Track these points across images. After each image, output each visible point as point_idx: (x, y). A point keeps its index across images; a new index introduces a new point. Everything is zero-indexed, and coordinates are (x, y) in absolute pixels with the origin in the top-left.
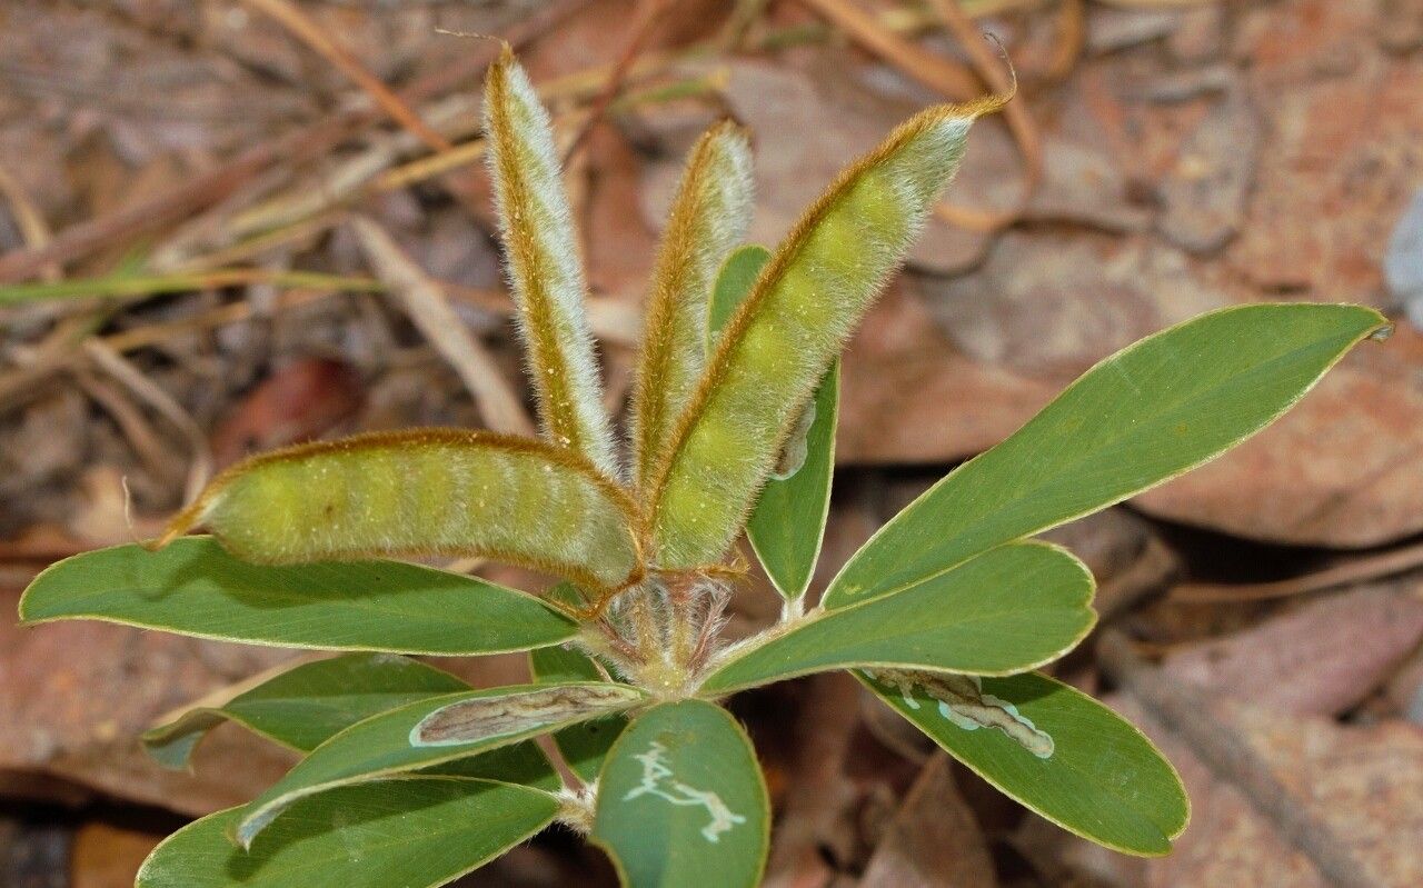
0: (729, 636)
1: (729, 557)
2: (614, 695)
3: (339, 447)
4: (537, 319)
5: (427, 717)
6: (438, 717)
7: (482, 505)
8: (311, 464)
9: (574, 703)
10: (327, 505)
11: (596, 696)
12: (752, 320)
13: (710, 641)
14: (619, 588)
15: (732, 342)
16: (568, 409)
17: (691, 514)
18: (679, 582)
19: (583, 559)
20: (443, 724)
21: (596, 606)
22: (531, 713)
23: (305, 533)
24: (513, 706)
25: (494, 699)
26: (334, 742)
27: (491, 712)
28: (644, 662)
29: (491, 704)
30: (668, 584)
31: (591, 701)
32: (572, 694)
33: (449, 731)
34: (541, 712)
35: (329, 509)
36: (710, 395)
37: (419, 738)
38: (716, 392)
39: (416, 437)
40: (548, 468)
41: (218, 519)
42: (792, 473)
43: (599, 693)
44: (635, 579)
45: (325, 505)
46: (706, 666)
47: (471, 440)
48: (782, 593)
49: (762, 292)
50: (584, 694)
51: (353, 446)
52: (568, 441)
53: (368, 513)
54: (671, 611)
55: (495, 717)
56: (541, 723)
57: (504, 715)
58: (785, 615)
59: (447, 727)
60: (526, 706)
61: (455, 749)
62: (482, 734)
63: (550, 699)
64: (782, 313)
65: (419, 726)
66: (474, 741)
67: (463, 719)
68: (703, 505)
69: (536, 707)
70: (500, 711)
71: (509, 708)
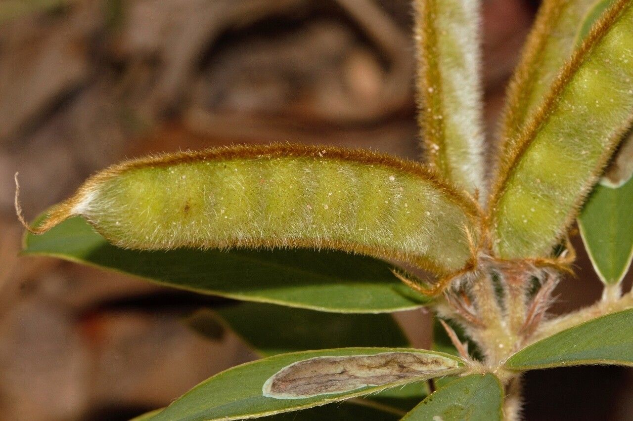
0: (556, 310)
1: (558, 250)
2: (436, 362)
3: (200, 158)
4: (428, 48)
5: (282, 370)
6: (290, 371)
7: (327, 207)
8: (173, 171)
9: (402, 367)
10: (185, 204)
11: (421, 362)
12: (581, 65)
13: (538, 315)
14: (458, 272)
15: (563, 81)
16: (440, 122)
17: (523, 216)
18: (512, 268)
19: (424, 250)
20: (292, 377)
21: (438, 285)
22: (364, 373)
23: (166, 226)
24: (352, 366)
25: (338, 358)
26: (208, 383)
27: (333, 370)
28: (484, 327)
29: (334, 362)
30: (504, 269)
31: (417, 367)
32: (401, 359)
33: (295, 384)
34: (371, 373)
35: (187, 208)
36: (542, 122)
37: (269, 389)
38: (547, 120)
39: (272, 151)
40: (392, 178)
41: (91, 211)
42: (622, 183)
43: (424, 360)
44: (470, 267)
45: (183, 204)
46: (535, 333)
47: (321, 155)
48: (603, 279)
49: (591, 42)
50: (410, 359)
51: (212, 157)
52: (437, 147)
53: (223, 212)
54: (507, 291)
55: (334, 375)
56: (366, 385)
57: (342, 373)
58: (605, 297)
59: (294, 380)
60: (361, 366)
61: (289, 403)
62: (316, 391)
63: (383, 361)
64: (607, 61)
65: (273, 377)
66: (308, 397)
67: (308, 374)
68: (533, 210)
69: (369, 367)
70: (339, 370)
71: (348, 367)
